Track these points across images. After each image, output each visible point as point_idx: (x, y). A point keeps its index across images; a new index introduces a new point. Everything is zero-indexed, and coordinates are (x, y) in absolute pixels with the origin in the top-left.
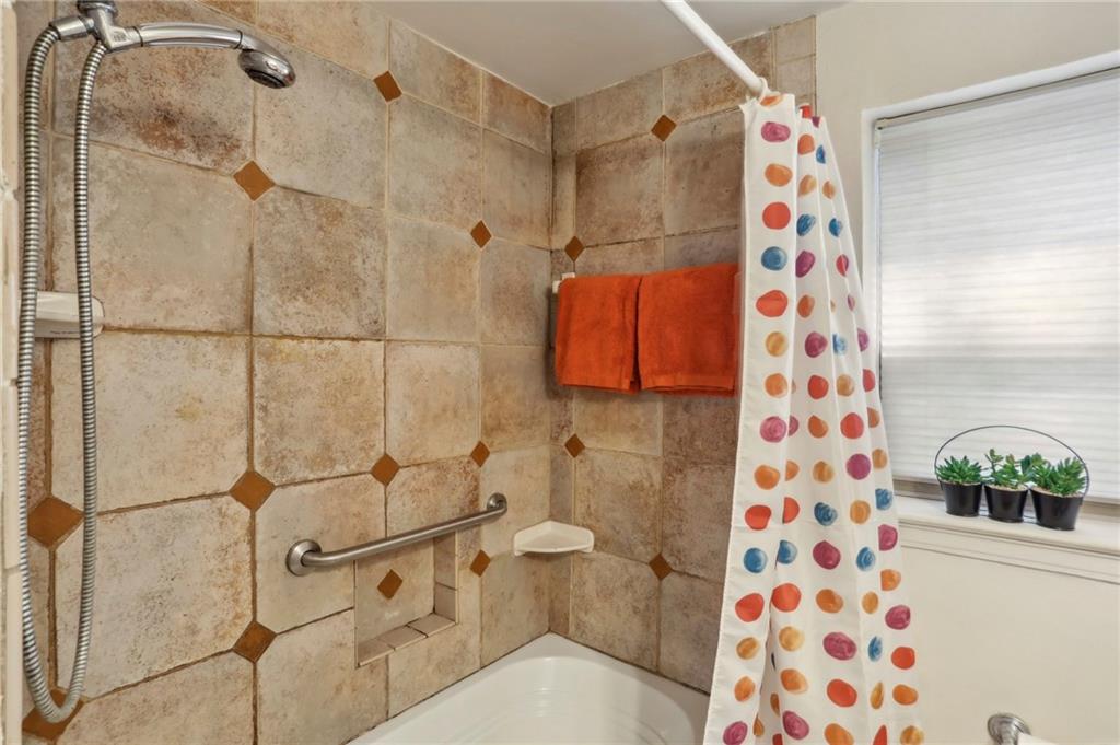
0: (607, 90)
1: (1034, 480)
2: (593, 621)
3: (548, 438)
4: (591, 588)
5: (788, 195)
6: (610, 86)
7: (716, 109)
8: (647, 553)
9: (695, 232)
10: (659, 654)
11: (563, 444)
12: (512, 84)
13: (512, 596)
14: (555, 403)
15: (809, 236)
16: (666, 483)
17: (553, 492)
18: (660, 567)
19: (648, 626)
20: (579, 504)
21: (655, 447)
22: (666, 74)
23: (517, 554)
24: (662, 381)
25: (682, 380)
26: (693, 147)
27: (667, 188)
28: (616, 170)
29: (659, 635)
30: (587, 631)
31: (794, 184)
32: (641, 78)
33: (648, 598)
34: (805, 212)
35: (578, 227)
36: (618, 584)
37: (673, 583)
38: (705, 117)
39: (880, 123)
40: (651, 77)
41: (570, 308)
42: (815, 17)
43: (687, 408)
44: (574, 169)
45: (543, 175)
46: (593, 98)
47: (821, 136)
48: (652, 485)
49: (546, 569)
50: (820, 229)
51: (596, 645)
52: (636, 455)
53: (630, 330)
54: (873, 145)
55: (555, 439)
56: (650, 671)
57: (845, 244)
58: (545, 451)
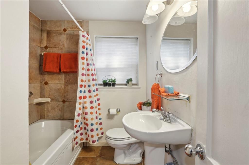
0: (54, 21)
1: (112, 81)
2: (51, 114)
3: (40, 82)
4: (50, 108)
5: (85, 45)
6: (54, 20)
7: (74, 30)
8: (61, 100)
9: (70, 48)
10: (64, 116)
11: (43, 83)
12: (34, 14)
13: (33, 112)
14: (41, 76)
15: (87, 50)
16: (65, 88)
17: (41, 92)
18: (64, 102)
19: (62, 112)
20: (47, 94)
21: (63, 82)
22: (65, 22)
23: (34, 103)
24: (65, 70)
25: (68, 70)
26: (70, 35)
27: (65, 40)
28: (56, 35)
29: (64, 113)
30: (49, 116)
31: (86, 43)
32: (61, 21)
33: (62, 107)
34: (87, 47)
35: (47, 44)
36: (56, 106)
37: (66, 104)
38: (72, 30)
39: (97, 37)
40: (63, 21)
41: (46, 58)
42: (88, 21)
43: (68, 75)
44: (46, 33)
45: (39, 32)
46: (51, 21)
47: (89, 37)
48: (62, 88)
49: (39, 107)
50: (89, 50)
51: (51, 118)
52: (59, 84)
53: (59, 62)
54: (96, 40)
55: (41, 82)
56: (63, 119)
57: (92, 52)
58: (39, 85)
